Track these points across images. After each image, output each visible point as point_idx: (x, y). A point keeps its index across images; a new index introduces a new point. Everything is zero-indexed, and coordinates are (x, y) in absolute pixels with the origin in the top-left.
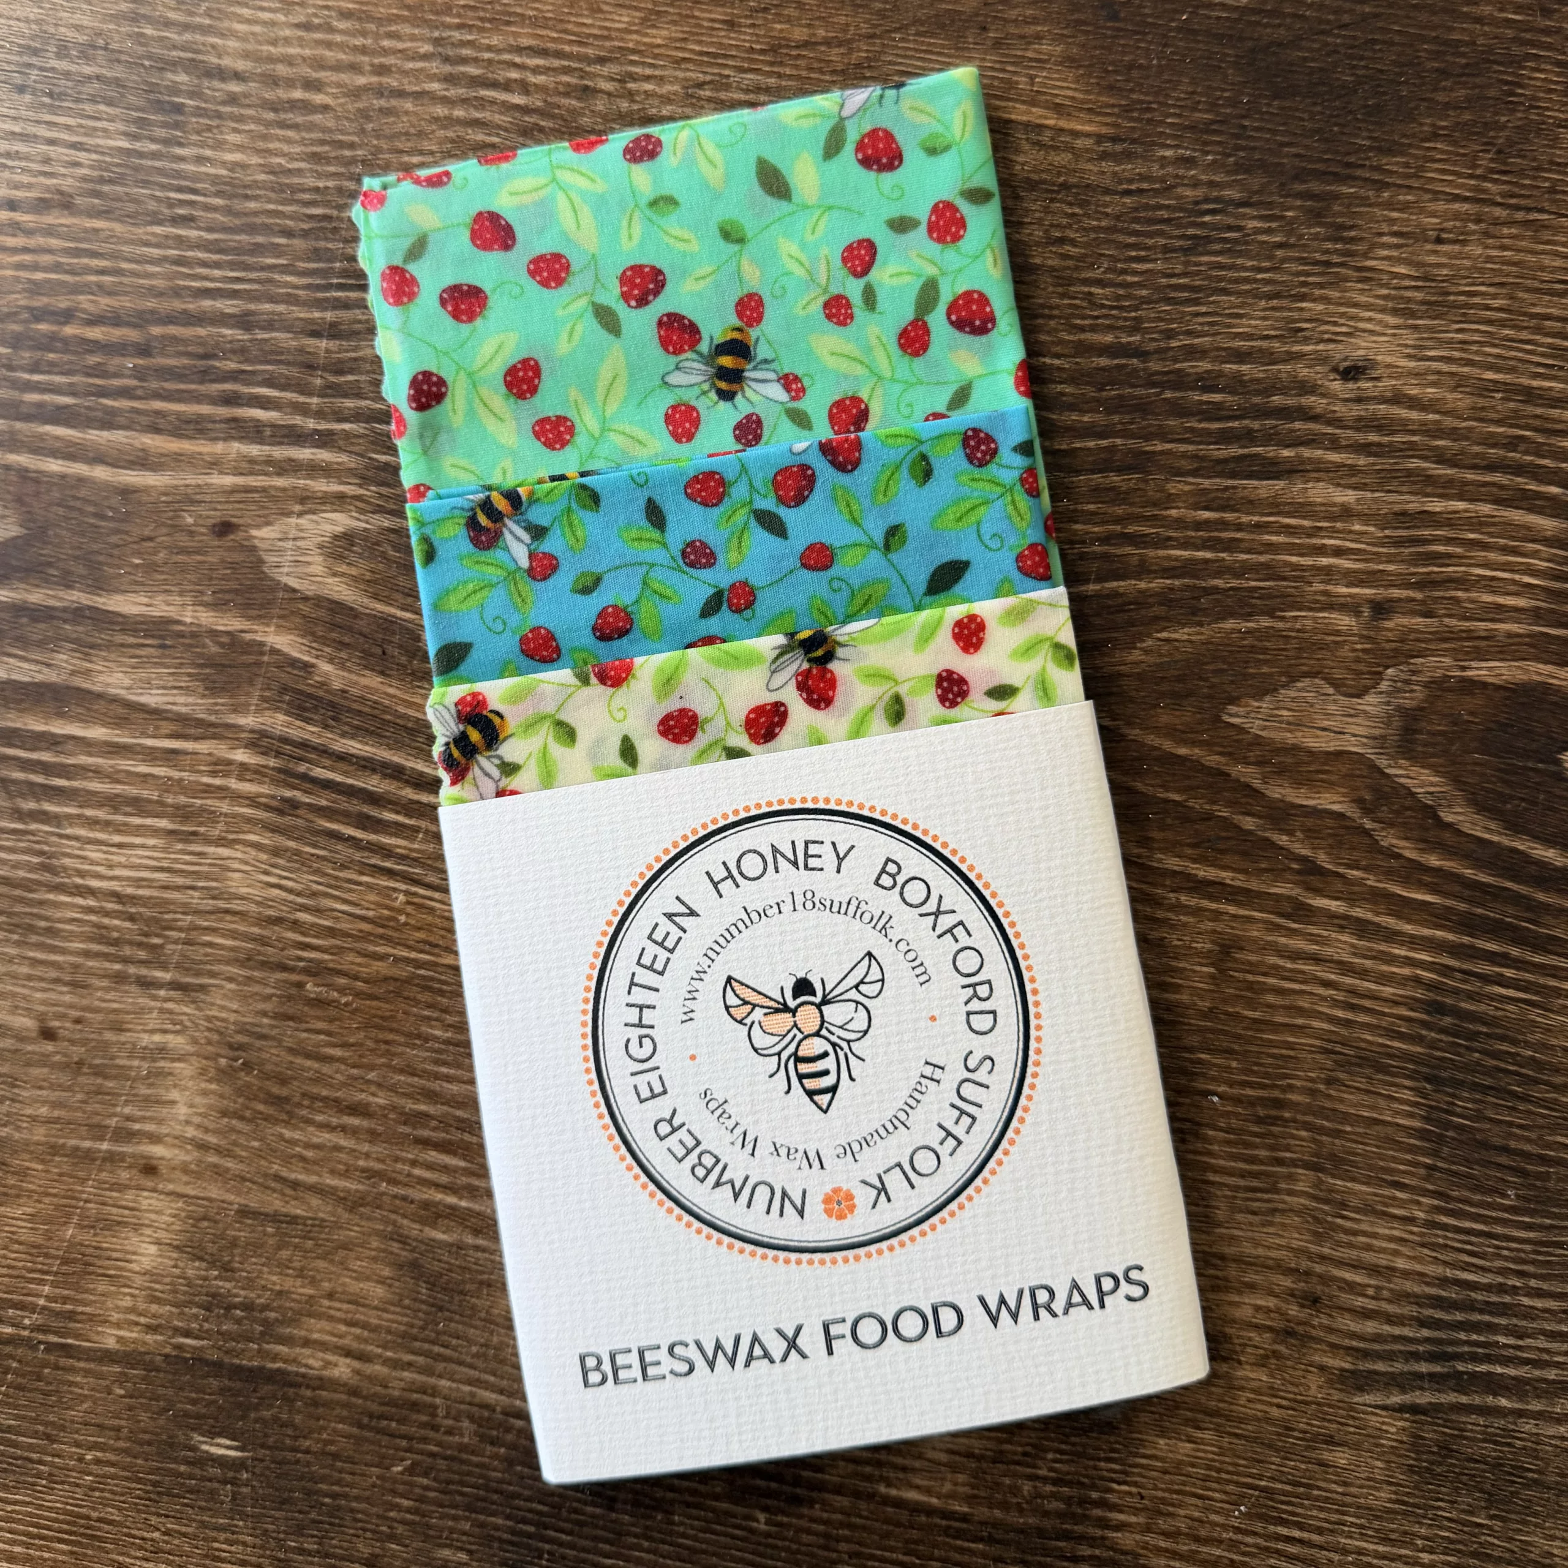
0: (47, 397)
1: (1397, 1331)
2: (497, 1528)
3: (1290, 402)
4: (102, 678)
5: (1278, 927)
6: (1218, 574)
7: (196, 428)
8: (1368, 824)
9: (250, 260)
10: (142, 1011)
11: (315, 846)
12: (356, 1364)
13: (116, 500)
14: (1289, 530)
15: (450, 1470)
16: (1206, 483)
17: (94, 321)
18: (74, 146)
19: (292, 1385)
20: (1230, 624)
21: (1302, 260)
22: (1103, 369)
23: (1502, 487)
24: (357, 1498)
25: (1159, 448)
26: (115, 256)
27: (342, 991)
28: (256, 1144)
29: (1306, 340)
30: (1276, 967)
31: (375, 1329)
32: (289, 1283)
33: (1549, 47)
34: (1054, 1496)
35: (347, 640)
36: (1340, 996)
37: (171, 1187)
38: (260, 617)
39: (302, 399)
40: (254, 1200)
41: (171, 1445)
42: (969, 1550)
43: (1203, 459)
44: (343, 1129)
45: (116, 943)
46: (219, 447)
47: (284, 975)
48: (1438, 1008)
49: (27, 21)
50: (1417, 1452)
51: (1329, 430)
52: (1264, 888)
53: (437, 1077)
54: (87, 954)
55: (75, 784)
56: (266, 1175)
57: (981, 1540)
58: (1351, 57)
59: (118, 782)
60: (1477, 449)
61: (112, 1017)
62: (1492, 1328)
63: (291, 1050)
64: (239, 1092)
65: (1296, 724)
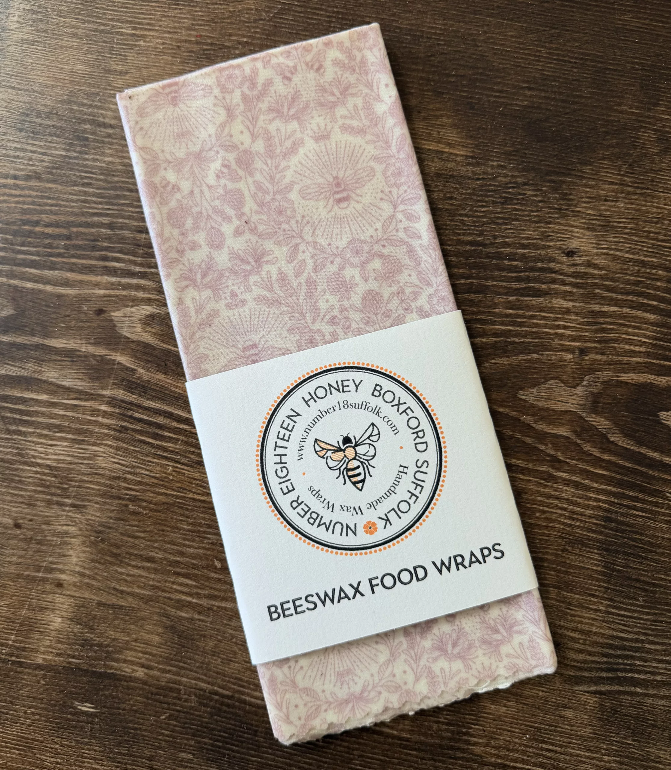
0: (27, 257)
1: (593, 658)
2: (205, 744)
3: (545, 265)
4: (46, 374)
5: (541, 484)
6: (516, 336)
7: (89, 270)
8: (579, 441)
9: (114, 201)
10: (58, 516)
11: (134, 446)
12: (146, 671)
13: (55, 300)
14: (545, 318)
15: (186, 718)
16: (511, 298)
17: (47, 226)
18: (42, 154)
19: (118, 680)
20: (520, 357)
21: (549, 208)
22: (468, 251)
23: (633, 301)
24: (145, 730)
25: (491, 284)
26: (58, 199)
27: (144, 508)
28: (105, 574)
29: (552, 240)
30: (541, 501)
31: (155, 655)
32: (118, 635)
33: (649, 123)
34: (447, 730)
35: (150, 359)
36: (567, 514)
37: (68, 593)
38: (113, 349)
39: (134, 259)
40: (104, 598)
41: (65, 706)
42: (410, 754)
43: (509, 288)
44: (143, 568)
45: (48, 487)
46: (99, 278)
47: (120, 501)
48: (609, 520)
49: (25, 102)
50: (602, 712)
51: (561, 277)
52: (535, 468)
53: (184, 545)
54: (36, 491)
55: (33, 419)
56: (109, 588)
57: (415, 750)
58: (569, 126)
59: (52, 418)
60: (622, 286)
61: (45, 519)
62: (633, 658)
63: (122, 534)
64: (99, 552)
65: (548, 399)
